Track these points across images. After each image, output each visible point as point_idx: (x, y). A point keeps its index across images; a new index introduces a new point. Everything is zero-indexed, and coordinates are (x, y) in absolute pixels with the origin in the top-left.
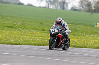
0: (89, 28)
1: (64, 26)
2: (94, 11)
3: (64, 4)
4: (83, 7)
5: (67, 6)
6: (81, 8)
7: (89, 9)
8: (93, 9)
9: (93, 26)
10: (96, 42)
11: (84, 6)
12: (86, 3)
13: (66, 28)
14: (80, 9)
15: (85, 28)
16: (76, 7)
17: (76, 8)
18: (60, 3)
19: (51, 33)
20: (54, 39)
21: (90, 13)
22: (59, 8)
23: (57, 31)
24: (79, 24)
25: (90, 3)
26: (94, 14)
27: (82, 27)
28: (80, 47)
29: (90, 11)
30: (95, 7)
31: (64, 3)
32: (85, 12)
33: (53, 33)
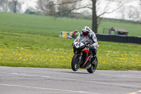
0: (51, 38)
1: (91, 38)
2: (59, 14)
3: (16, 5)
4: (42, 9)
5: (20, 7)
6: (40, 10)
7: (51, 11)
8: (57, 11)
9: (58, 36)
10: (63, 59)
11: (44, 8)
12: (46, 3)
14: (39, 12)
15: (45, 38)
16: (32, 9)
17: (33, 11)
18: (10, 3)
22: (9, 10)
24: (38, 33)
25: (53, 2)
26: (58, 18)
27: (42, 37)
28: (40, 67)
29: (52, 14)
30: (59, 9)
31: (16, 3)
32: (46, 15)
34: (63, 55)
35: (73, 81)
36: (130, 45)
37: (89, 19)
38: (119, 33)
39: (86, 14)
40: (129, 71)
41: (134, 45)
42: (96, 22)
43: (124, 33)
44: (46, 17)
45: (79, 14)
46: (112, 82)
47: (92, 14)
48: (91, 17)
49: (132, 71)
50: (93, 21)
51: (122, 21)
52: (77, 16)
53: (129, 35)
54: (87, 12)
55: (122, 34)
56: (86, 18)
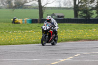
1: (53, 24)
2: (15, 7)
4: (4, 5)
6: (2, 5)
7: (10, 6)
8: (14, 5)
10: (21, 38)
11: (5, 3)
13: (55, 25)
15: (7, 24)
19: (43, 30)
20: (46, 36)
21: (11, 10)
23: (48, 28)
26: (15, 10)
29: (10, 7)
32: (7, 8)
33: (45, 29)
34: (21, 35)
35: (29, 53)
36: (66, 24)
37: (37, 9)
38: (58, 17)
39: (34, 6)
40: (67, 42)
41: (69, 24)
42: (42, 11)
43: (62, 17)
44: (7, 10)
45: (29, 5)
46: (56, 51)
47: (38, 5)
48: (38, 7)
49: (69, 42)
50: (40, 10)
51: (60, 8)
52: (29, 7)
53: (65, 18)
54: (35, 4)
55: (60, 17)
56: (35, 8)
